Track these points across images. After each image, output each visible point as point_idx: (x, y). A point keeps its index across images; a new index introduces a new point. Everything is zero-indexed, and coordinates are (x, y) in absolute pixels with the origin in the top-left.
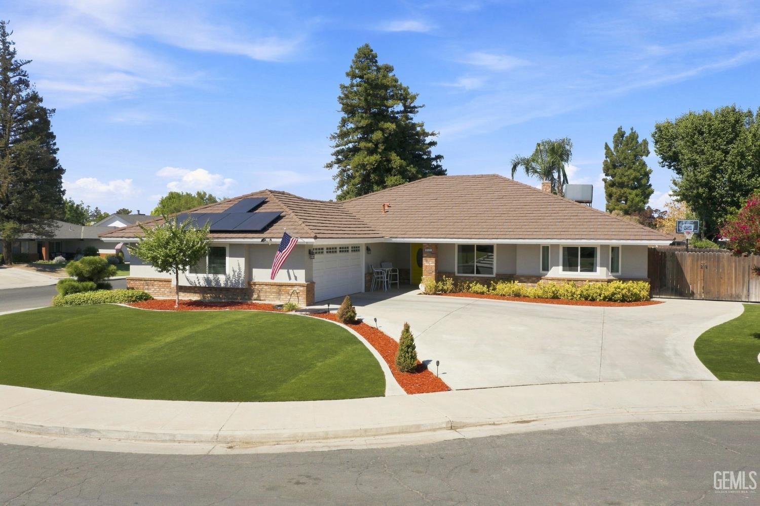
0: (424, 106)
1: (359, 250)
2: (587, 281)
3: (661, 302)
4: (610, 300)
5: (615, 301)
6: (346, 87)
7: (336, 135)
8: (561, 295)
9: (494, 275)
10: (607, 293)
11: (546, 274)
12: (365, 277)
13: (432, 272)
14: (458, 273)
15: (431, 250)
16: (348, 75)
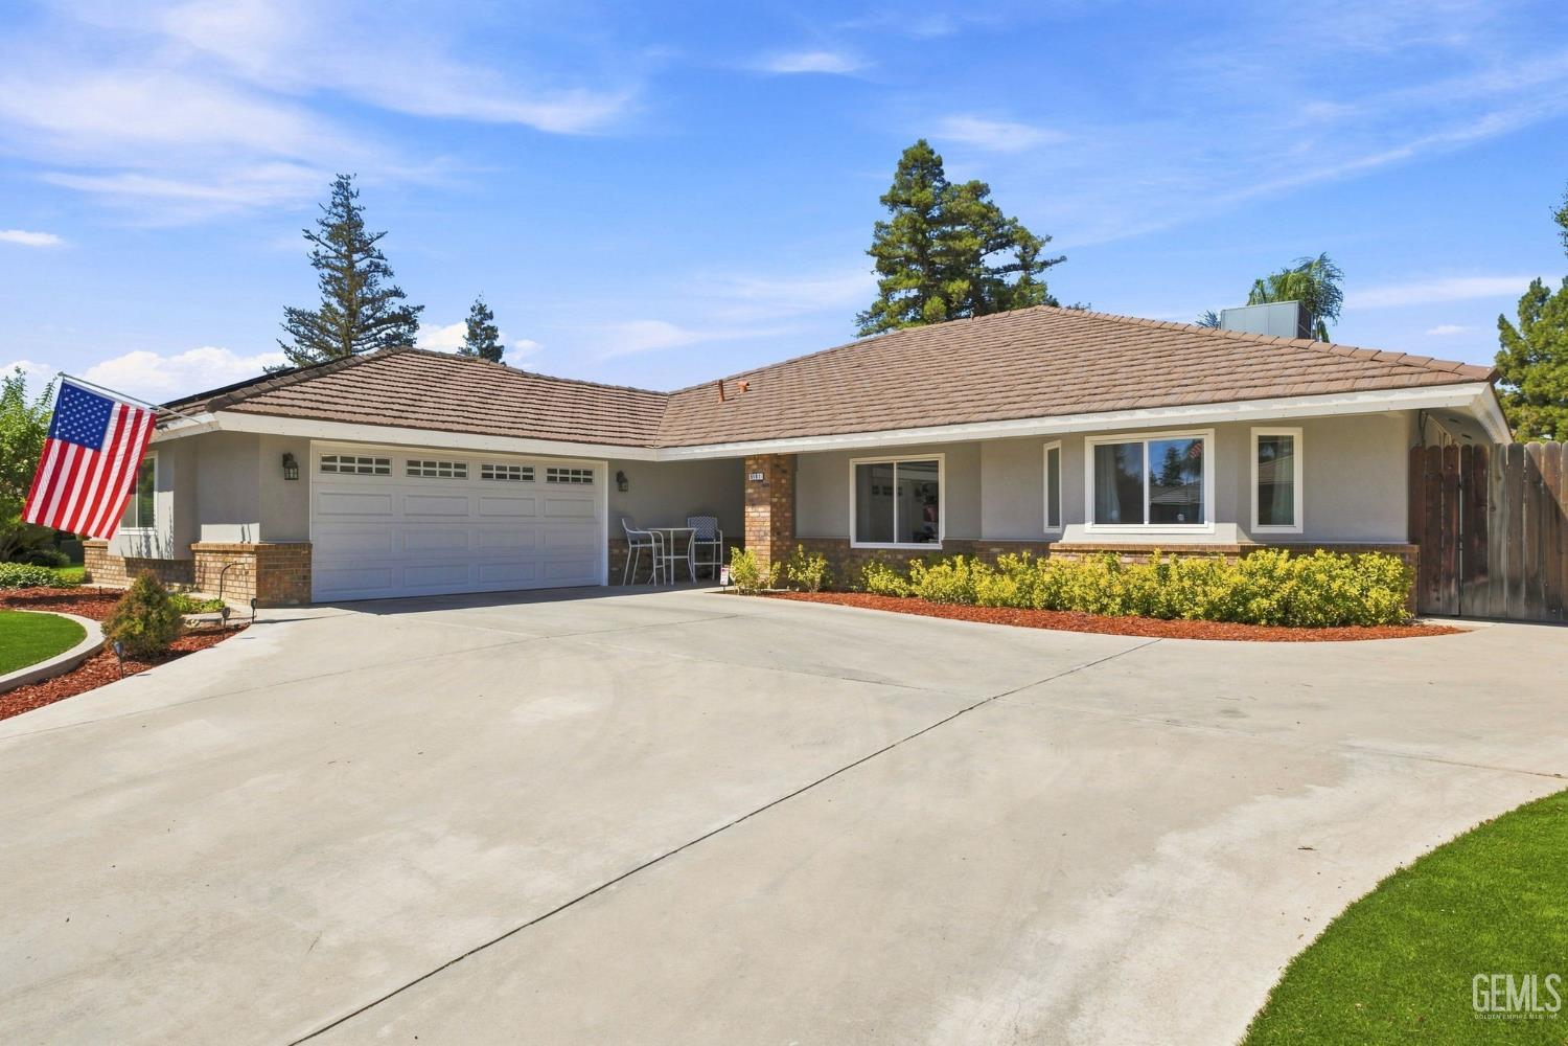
0: (1063, 259)
1: (590, 481)
2: (1157, 551)
3: (1451, 630)
4: (1230, 617)
5: (1253, 621)
6: (887, 227)
7: (867, 316)
8: (1072, 600)
9: (938, 546)
10: (1217, 593)
11: (1060, 537)
12: (610, 547)
13: (766, 535)
14: (859, 539)
15: (760, 476)
16: (884, 200)
